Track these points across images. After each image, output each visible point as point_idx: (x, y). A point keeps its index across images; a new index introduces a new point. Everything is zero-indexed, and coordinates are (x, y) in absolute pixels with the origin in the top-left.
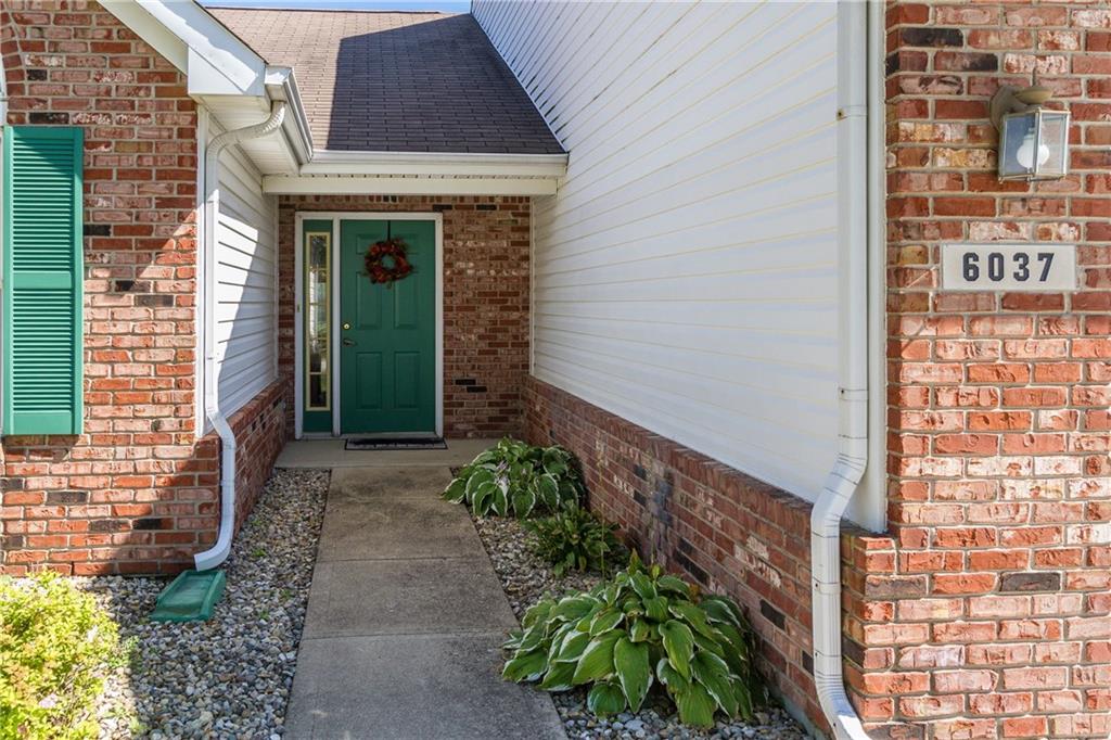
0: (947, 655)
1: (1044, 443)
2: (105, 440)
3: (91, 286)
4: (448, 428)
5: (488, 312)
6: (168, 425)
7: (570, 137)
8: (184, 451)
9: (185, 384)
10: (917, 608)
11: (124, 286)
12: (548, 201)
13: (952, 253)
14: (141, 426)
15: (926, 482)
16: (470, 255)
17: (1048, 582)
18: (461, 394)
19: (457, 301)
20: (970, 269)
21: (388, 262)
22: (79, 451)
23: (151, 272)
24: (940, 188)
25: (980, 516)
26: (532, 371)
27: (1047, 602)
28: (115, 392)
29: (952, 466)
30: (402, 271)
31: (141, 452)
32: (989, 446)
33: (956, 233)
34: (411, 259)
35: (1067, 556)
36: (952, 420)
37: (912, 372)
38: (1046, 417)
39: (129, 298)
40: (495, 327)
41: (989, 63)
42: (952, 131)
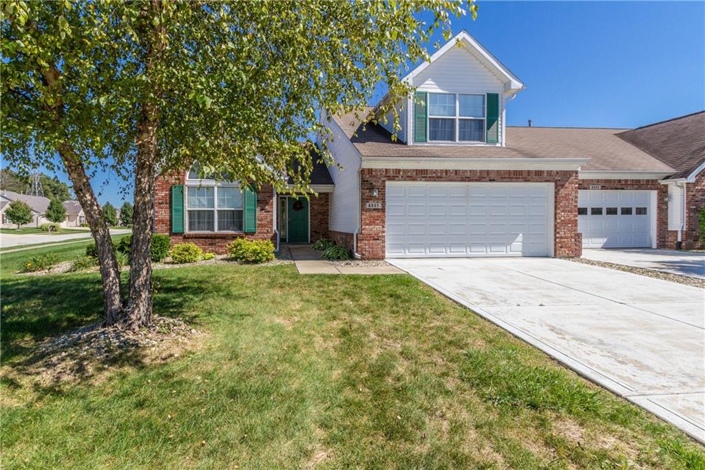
0: (367, 247)
1: (378, 225)
2: (259, 233)
3: (258, 209)
4: (311, 241)
5: (320, 216)
6: (269, 231)
7: (336, 181)
8: (272, 235)
9: (272, 225)
10: (363, 242)
11: (263, 210)
12: (332, 193)
13: (367, 204)
14: (266, 231)
15: (364, 229)
16: (316, 204)
17: (378, 239)
18: (314, 234)
19: (313, 214)
20: (369, 206)
21: (298, 206)
22: (256, 234)
23: (267, 207)
24: (366, 197)
25: (371, 233)
26: (329, 229)
27: (378, 241)
28: (261, 226)
29: (367, 227)
30: (301, 208)
31: (265, 235)
32: (371, 225)
33: (368, 202)
34: (304, 205)
35: (380, 237)
36: (367, 222)
37: (363, 217)
38: (378, 221)
39: (263, 211)
40: (321, 220)
41: (372, 184)
42: (367, 191)
